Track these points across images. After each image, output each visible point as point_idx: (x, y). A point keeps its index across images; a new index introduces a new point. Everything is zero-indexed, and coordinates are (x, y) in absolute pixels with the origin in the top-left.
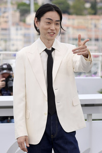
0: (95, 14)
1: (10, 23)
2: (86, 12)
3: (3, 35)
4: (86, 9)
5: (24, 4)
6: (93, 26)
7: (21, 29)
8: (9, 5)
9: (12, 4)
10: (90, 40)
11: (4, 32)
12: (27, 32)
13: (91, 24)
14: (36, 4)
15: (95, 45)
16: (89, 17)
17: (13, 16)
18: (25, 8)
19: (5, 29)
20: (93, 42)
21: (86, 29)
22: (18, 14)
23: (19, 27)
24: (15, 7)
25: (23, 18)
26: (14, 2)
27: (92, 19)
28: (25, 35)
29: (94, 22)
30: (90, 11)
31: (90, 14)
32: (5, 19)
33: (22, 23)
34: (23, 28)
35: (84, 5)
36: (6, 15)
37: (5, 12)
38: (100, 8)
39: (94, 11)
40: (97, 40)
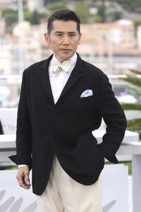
0: (103, 21)
2: (91, 20)
4: (91, 16)
5: (11, 11)
6: (99, 38)
7: (7, 43)
10: (97, 55)
12: (15, 47)
14: (25, 10)
15: (104, 62)
16: (95, 26)
18: (11, 15)
20: (101, 59)
21: (91, 41)
22: (2, 24)
23: (5, 41)
25: (9, 29)
27: (99, 29)
28: (12, 51)
29: (102, 32)
31: (97, 22)
33: (8, 36)
35: (88, 10)
38: (110, 15)
39: (102, 17)
40: (106, 55)
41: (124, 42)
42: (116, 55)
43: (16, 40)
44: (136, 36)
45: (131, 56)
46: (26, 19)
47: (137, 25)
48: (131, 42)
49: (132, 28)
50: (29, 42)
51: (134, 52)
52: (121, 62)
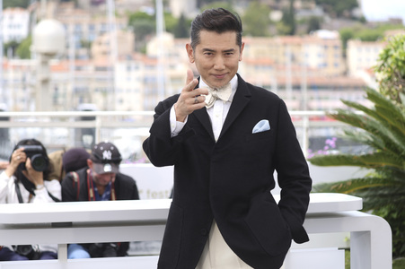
0: (292, 33)
1: (114, 56)
2: (272, 30)
3: (99, 80)
4: (271, 23)
5: (143, 16)
6: (288, 59)
7: (137, 68)
8: (111, 18)
9: (117, 15)
10: (282, 87)
11: (101, 75)
12: (149, 73)
13: (284, 54)
14: (167, 15)
15: (294, 98)
16: (279, 40)
17: (120, 40)
18: (145, 23)
19: (103, 69)
21: (273, 65)
22: (130, 37)
23: (133, 64)
24: (125, 22)
25: (140, 45)
26: (121, 11)
27: (285, 45)
28: (145, 81)
29: (289, 50)
30: (281, 26)
31: (282, 33)
32: (103, 48)
33: (138, 56)
34: (141, 65)
35: (267, 15)
36: (105, 38)
37: (102, 33)
38: (303, 22)
39: (290, 26)
40: (297, 87)
41: (325, 65)
42: (313, 87)
43: (152, 62)
44: (345, 56)
45: (336, 88)
46: (168, 30)
47: (346, 38)
48: (336, 65)
49: (339, 43)
50: (172, 67)
51: (342, 81)
52: (320, 99)
